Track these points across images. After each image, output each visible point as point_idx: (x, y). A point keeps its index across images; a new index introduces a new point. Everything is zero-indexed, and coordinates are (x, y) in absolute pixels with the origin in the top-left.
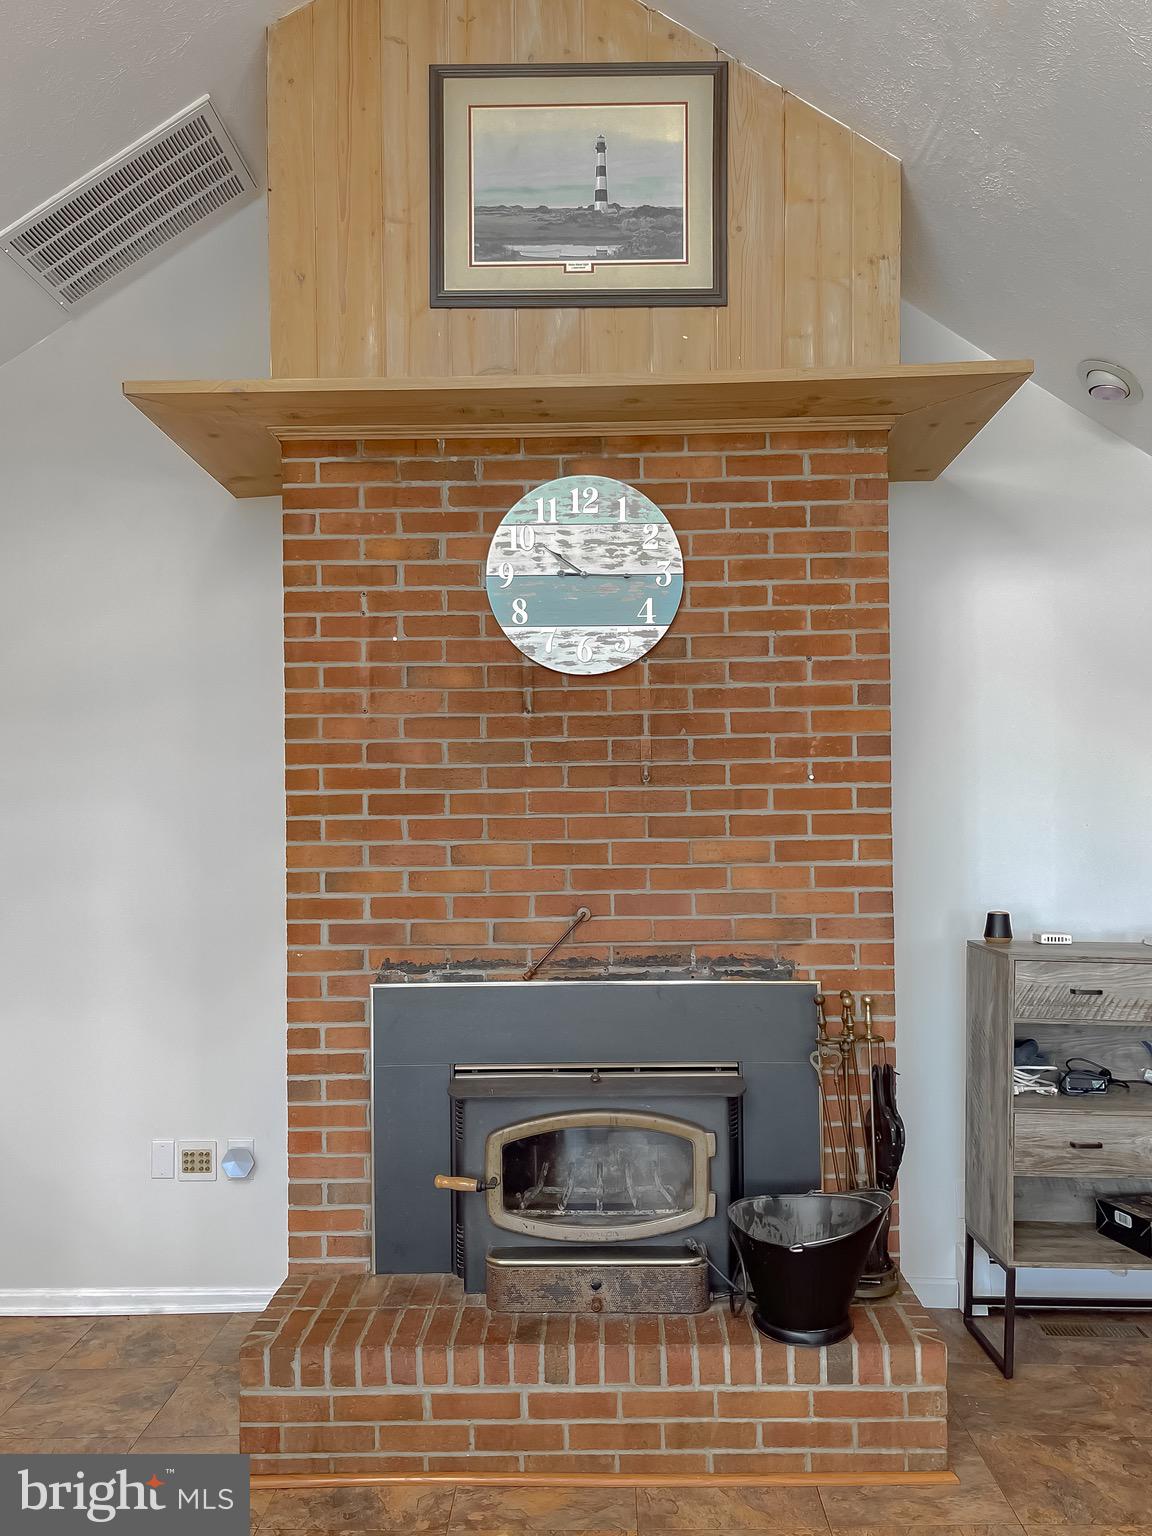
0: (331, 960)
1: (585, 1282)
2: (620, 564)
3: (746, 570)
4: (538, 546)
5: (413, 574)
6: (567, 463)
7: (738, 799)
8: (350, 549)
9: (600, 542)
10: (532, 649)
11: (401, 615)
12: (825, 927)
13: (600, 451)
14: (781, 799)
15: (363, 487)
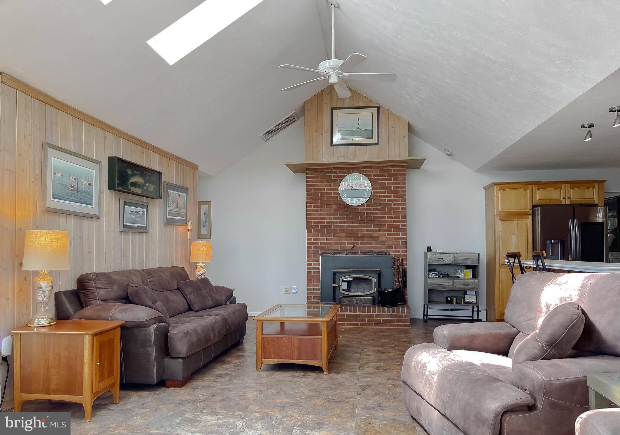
0: (314, 252)
1: (355, 300)
2: (361, 188)
3: (382, 188)
4: (348, 185)
5: (327, 190)
6: (352, 171)
7: (381, 226)
8: (317, 185)
9: (358, 184)
10: (347, 201)
11: (325, 196)
12: (395, 247)
13: (358, 169)
14: (388, 226)
15: (319, 176)
